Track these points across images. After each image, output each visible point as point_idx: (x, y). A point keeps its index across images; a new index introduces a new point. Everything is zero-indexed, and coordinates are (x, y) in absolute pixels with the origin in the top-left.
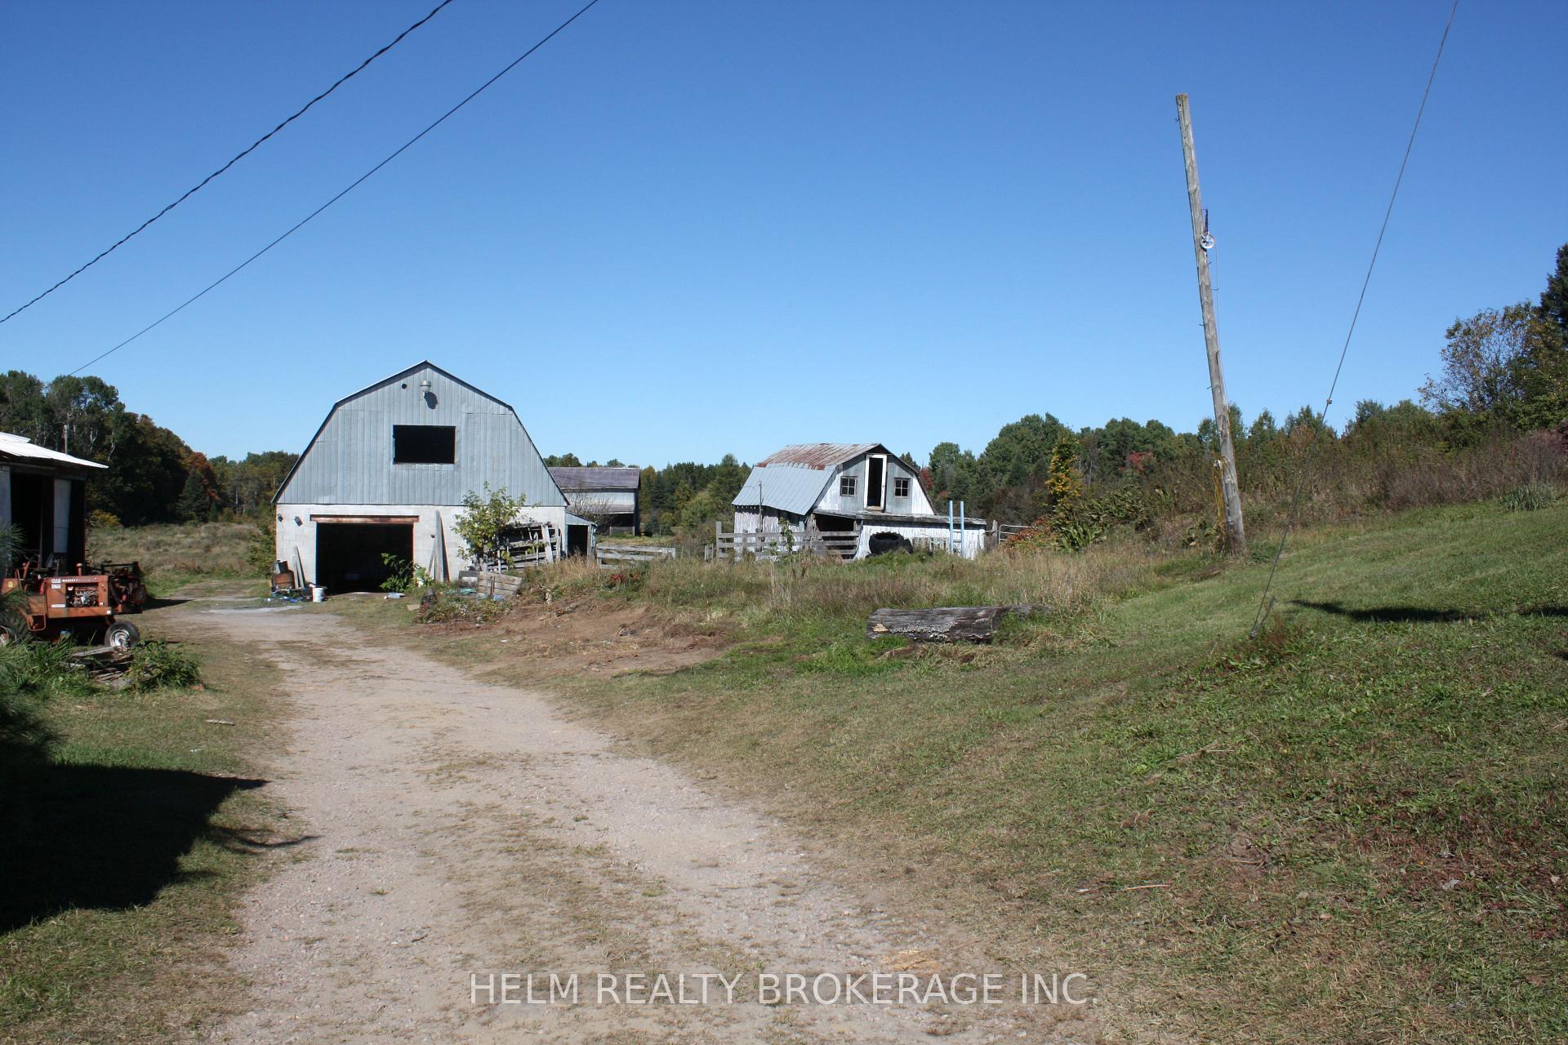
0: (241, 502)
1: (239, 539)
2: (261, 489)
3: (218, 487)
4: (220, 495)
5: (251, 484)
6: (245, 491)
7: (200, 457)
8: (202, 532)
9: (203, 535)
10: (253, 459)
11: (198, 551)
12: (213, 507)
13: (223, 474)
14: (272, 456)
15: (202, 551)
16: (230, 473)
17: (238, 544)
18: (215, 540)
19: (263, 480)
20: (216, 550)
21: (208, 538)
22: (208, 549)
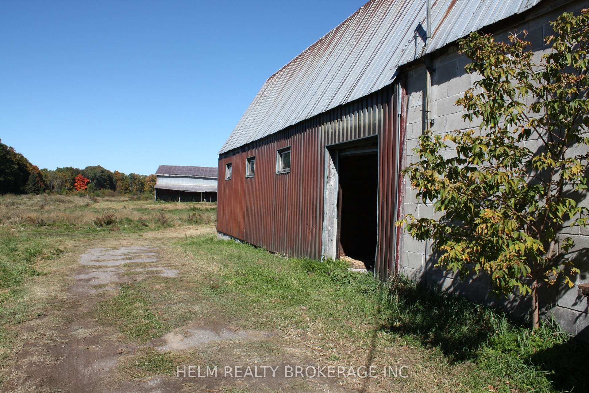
0: (53, 188)
1: (60, 202)
2: (63, 182)
3: (44, 181)
4: (44, 184)
5: (58, 180)
6: (55, 183)
7: (36, 168)
8: (38, 198)
9: (39, 199)
10: (59, 170)
11: (37, 208)
12: (41, 189)
13: (46, 176)
14: (68, 169)
15: (39, 208)
16: (49, 175)
17: (59, 205)
18: (46, 203)
19: (64, 178)
20: (47, 208)
21: (42, 201)
22: (42, 207)
